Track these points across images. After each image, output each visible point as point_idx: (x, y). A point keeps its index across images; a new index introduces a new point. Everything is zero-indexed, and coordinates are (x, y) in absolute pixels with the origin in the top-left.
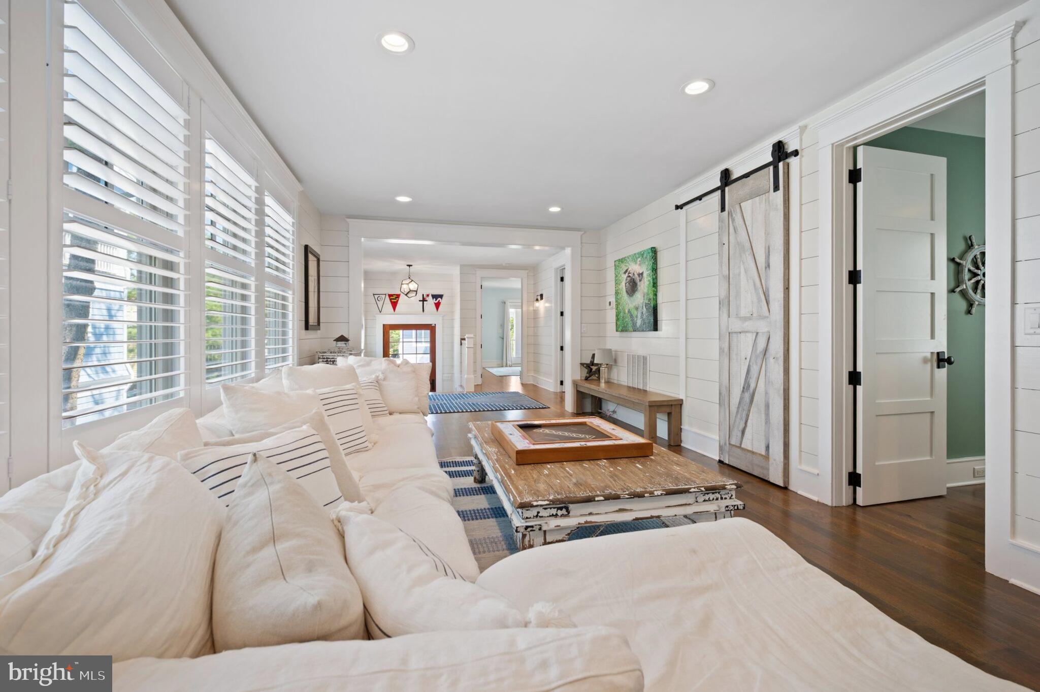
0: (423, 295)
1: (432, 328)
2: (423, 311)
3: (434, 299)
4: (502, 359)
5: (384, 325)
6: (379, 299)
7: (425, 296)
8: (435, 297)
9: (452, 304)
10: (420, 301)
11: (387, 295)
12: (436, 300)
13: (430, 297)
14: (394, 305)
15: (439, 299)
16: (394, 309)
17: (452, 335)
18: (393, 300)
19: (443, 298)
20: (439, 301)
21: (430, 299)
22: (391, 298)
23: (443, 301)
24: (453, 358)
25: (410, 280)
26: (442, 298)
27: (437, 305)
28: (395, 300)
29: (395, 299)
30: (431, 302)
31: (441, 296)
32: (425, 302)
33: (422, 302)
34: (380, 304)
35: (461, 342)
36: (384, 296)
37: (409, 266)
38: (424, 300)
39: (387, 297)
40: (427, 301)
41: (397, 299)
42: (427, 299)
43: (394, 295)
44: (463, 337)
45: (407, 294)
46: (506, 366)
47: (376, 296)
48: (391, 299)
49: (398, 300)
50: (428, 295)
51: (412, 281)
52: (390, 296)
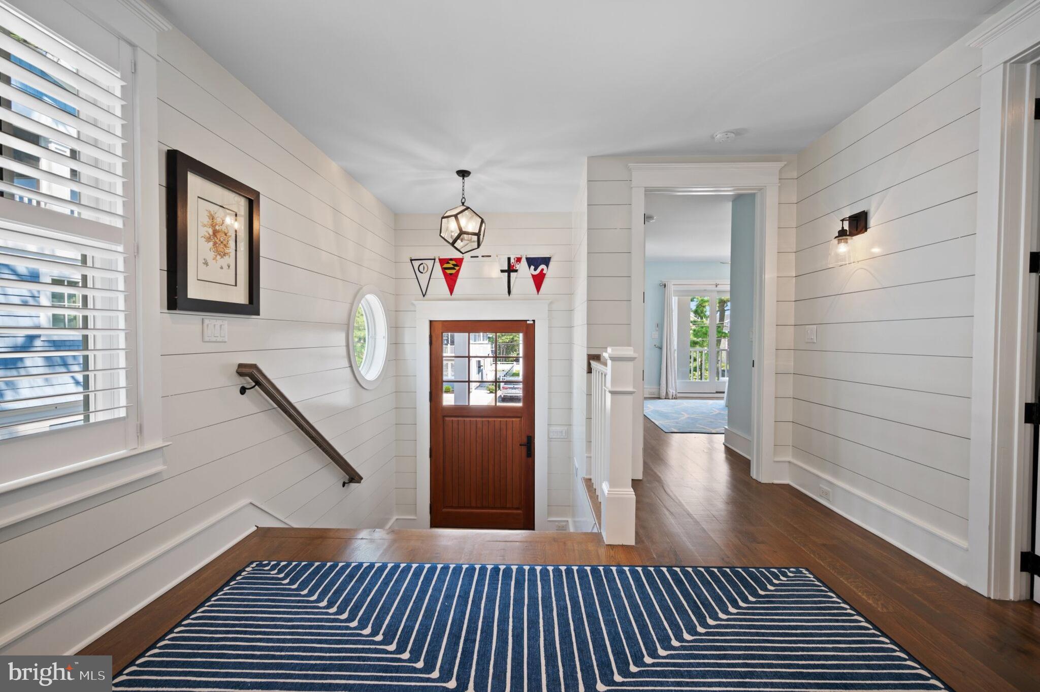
0: (509, 259)
1: (527, 328)
2: (509, 292)
3: (532, 267)
4: (659, 384)
5: (431, 322)
6: (421, 268)
7: (512, 261)
8: (533, 262)
9: (569, 278)
10: (502, 271)
11: (437, 260)
12: (535, 270)
13: (524, 262)
14: (451, 280)
15: (543, 266)
16: (451, 290)
17: (570, 344)
18: (449, 272)
19: (551, 264)
20: (542, 270)
21: (523, 266)
22: (446, 266)
23: (551, 272)
24: (570, 393)
25: (463, 208)
26: (547, 266)
27: (539, 280)
28: (453, 271)
29: (453, 269)
30: (525, 272)
31: (546, 261)
32: (512, 274)
33: (506, 274)
34: (424, 278)
35: (589, 365)
36: (430, 263)
37: (463, 174)
38: (510, 270)
39: (438, 264)
40: (516, 271)
41: (457, 268)
42: (517, 267)
43: (451, 259)
44: (594, 352)
45: (455, 241)
46: (667, 398)
47: (416, 264)
48: (444, 269)
49: (458, 271)
50: (519, 260)
51: (468, 208)
52: (443, 261)
